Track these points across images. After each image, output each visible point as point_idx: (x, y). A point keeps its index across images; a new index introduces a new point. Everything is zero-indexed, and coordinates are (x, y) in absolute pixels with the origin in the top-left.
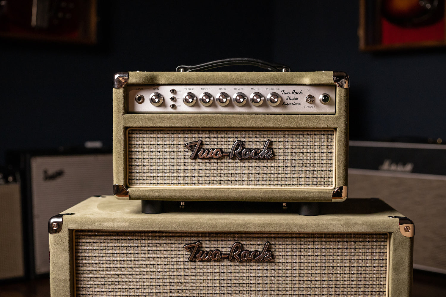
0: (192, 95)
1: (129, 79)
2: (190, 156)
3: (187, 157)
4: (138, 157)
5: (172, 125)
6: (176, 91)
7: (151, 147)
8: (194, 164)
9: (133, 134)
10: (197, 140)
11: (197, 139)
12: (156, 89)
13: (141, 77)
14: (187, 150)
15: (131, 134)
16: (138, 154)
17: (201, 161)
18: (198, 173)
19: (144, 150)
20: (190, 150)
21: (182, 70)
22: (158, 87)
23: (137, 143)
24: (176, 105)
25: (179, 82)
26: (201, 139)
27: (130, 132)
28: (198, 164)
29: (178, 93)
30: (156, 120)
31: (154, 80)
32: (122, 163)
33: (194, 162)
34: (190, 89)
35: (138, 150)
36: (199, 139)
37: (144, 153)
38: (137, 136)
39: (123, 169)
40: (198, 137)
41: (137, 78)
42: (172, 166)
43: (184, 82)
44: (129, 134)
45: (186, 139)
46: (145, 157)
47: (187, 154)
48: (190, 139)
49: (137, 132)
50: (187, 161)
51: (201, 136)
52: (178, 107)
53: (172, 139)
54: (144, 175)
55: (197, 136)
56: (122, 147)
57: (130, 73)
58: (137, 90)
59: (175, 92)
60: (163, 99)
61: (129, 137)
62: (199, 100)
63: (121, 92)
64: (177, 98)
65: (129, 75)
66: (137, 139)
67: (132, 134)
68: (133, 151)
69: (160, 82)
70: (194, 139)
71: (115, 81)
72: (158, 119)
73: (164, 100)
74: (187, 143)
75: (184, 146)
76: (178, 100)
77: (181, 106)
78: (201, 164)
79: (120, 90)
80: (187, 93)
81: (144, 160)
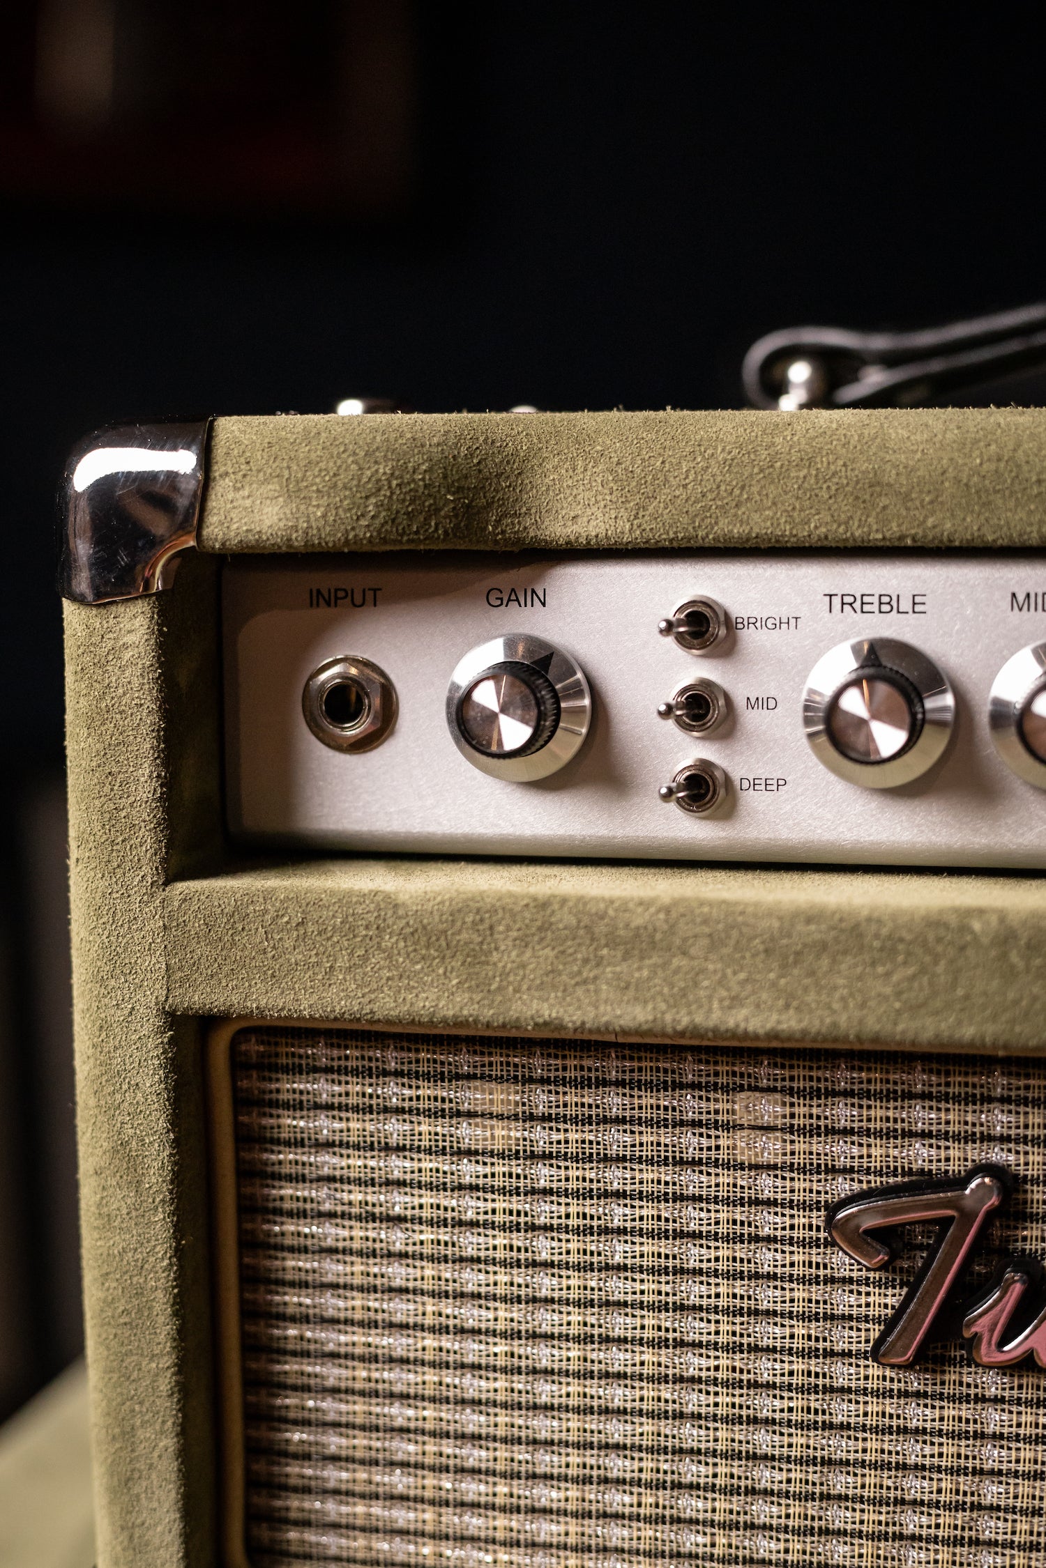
0: (913, 675)
1: (213, 503)
2: (875, 1332)
3: (842, 1338)
4: (332, 1304)
5: (679, 1018)
6: (731, 624)
7: (470, 1215)
8: (916, 1415)
9: (276, 1068)
10: (953, 1167)
11: (957, 1158)
12: (513, 597)
13: (343, 478)
14: (841, 1261)
15: (260, 1067)
16: (330, 1278)
17: (993, 1384)
18: (960, 1507)
19: (397, 1239)
20: (883, 1267)
21: (799, 372)
22: (539, 577)
23: (328, 1162)
24: (736, 775)
25: (759, 524)
26: (997, 1155)
27: (254, 1047)
28: (965, 1411)
29: (749, 637)
30: (506, 956)
31: (489, 505)
32: (165, 1383)
33: (918, 1395)
34: (888, 604)
35: (331, 1233)
36: (975, 1153)
37: (398, 1273)
38: (324, 1089)
39: (169, 1443)
40: (969, 1138)
41: (294, 490)
42: (680, 1416)
43: (817, 527)
44: (239, 1065)
45: (842, 1151)
46: (401, 1309)
47: (844, 1301)
48: (877, 1151)
49: (322, 1054)
50: (842, 1373)
51: (1000, 1120)
52: (752, 800)
53: (690, 1142)
54: (399, 1481)
55: (954, 1117)
56: (159, 1226)
57: (230, 428)
58: (322, 612)
59: (722, 632)
60: (586, 702)
61: (244, 1102)
62: (983, 719)
63: (130, 639)
64: (739, 701)
65: (219, 452)
66: (325, 1125)
67: (269, 1068)
68: (288, 1241)
69: (558, 529)
70: (921, 1155)
71: (80, 518)
72: (523, 942)
73: (600, 713)
74: (843, 1187)
75: (818, 1218)
76: (751, 719)
77: (781, 783)
78: (994, 1419)
79: (126, 624)
80: (856, 649)
81: (398, 1344)
